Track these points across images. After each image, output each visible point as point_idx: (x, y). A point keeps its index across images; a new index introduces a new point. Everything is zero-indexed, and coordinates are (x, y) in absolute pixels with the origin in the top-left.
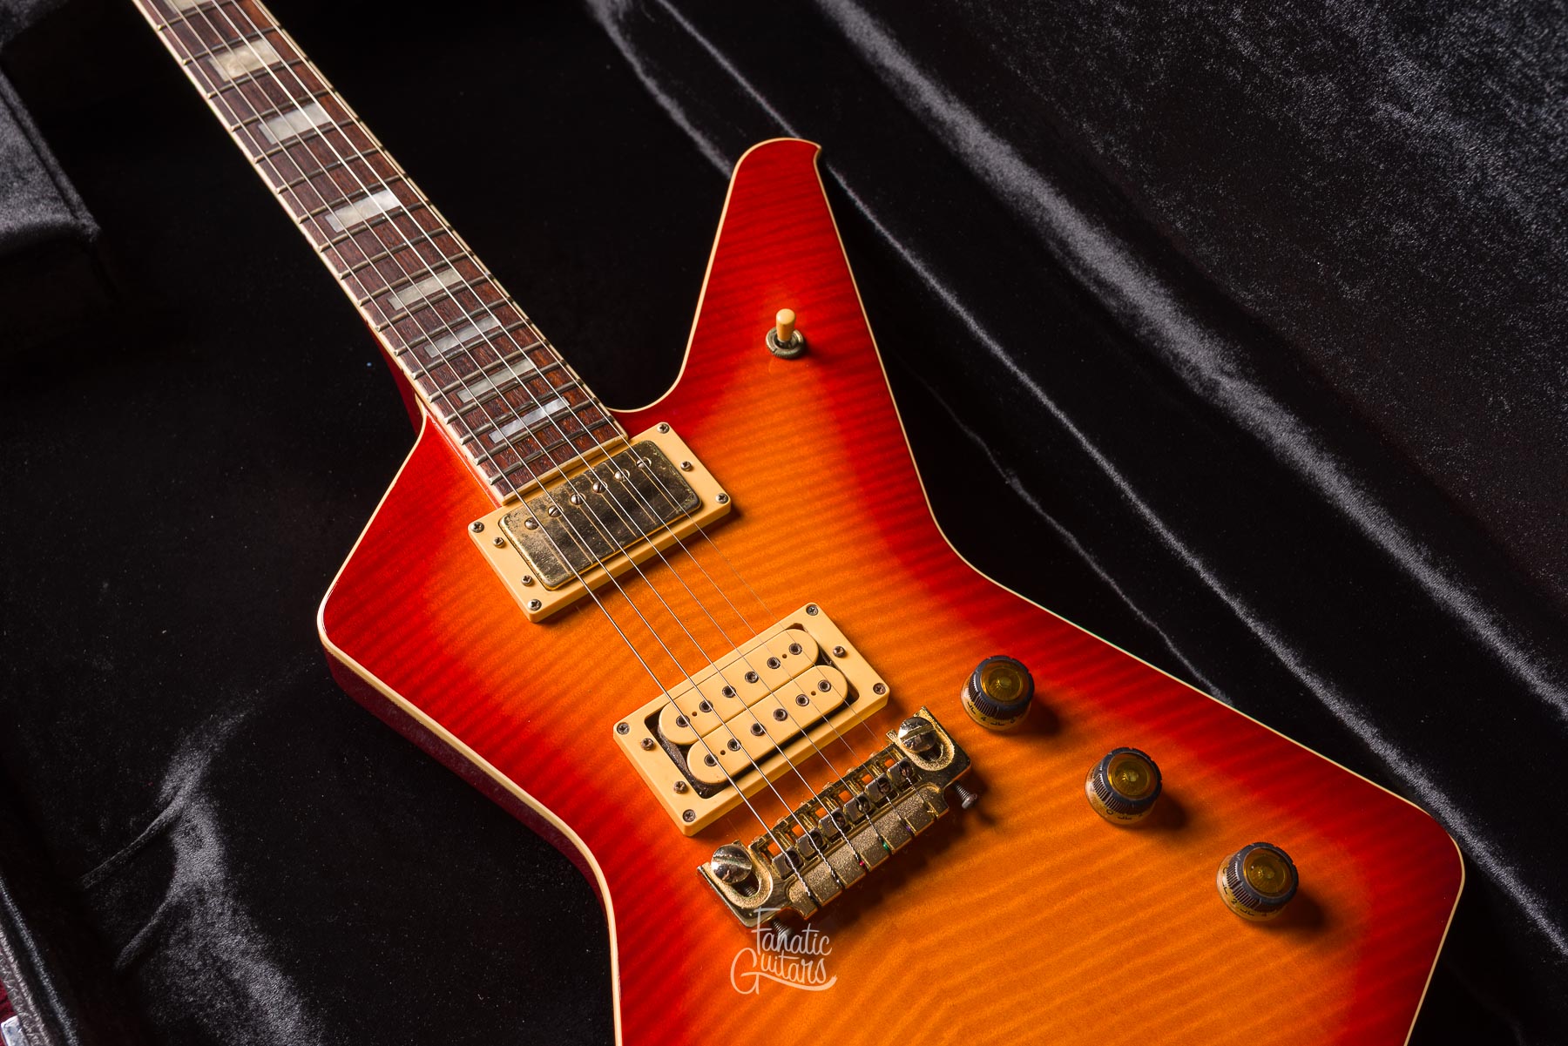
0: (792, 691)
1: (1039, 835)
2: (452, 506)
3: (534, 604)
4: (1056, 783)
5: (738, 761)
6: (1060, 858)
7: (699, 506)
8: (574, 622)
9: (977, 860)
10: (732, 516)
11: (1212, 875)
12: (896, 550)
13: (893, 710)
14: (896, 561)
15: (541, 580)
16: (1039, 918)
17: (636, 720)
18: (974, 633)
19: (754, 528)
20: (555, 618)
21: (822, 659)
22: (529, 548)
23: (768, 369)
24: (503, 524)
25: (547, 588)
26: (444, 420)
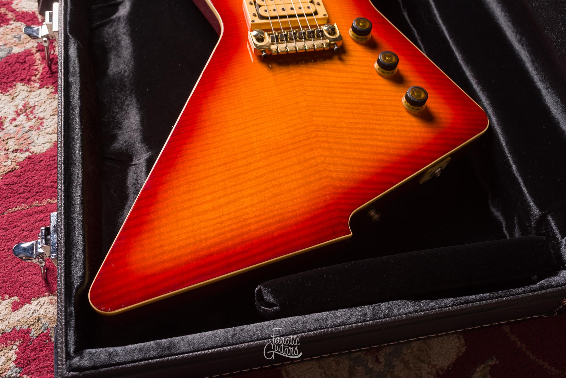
5: (273, 14)
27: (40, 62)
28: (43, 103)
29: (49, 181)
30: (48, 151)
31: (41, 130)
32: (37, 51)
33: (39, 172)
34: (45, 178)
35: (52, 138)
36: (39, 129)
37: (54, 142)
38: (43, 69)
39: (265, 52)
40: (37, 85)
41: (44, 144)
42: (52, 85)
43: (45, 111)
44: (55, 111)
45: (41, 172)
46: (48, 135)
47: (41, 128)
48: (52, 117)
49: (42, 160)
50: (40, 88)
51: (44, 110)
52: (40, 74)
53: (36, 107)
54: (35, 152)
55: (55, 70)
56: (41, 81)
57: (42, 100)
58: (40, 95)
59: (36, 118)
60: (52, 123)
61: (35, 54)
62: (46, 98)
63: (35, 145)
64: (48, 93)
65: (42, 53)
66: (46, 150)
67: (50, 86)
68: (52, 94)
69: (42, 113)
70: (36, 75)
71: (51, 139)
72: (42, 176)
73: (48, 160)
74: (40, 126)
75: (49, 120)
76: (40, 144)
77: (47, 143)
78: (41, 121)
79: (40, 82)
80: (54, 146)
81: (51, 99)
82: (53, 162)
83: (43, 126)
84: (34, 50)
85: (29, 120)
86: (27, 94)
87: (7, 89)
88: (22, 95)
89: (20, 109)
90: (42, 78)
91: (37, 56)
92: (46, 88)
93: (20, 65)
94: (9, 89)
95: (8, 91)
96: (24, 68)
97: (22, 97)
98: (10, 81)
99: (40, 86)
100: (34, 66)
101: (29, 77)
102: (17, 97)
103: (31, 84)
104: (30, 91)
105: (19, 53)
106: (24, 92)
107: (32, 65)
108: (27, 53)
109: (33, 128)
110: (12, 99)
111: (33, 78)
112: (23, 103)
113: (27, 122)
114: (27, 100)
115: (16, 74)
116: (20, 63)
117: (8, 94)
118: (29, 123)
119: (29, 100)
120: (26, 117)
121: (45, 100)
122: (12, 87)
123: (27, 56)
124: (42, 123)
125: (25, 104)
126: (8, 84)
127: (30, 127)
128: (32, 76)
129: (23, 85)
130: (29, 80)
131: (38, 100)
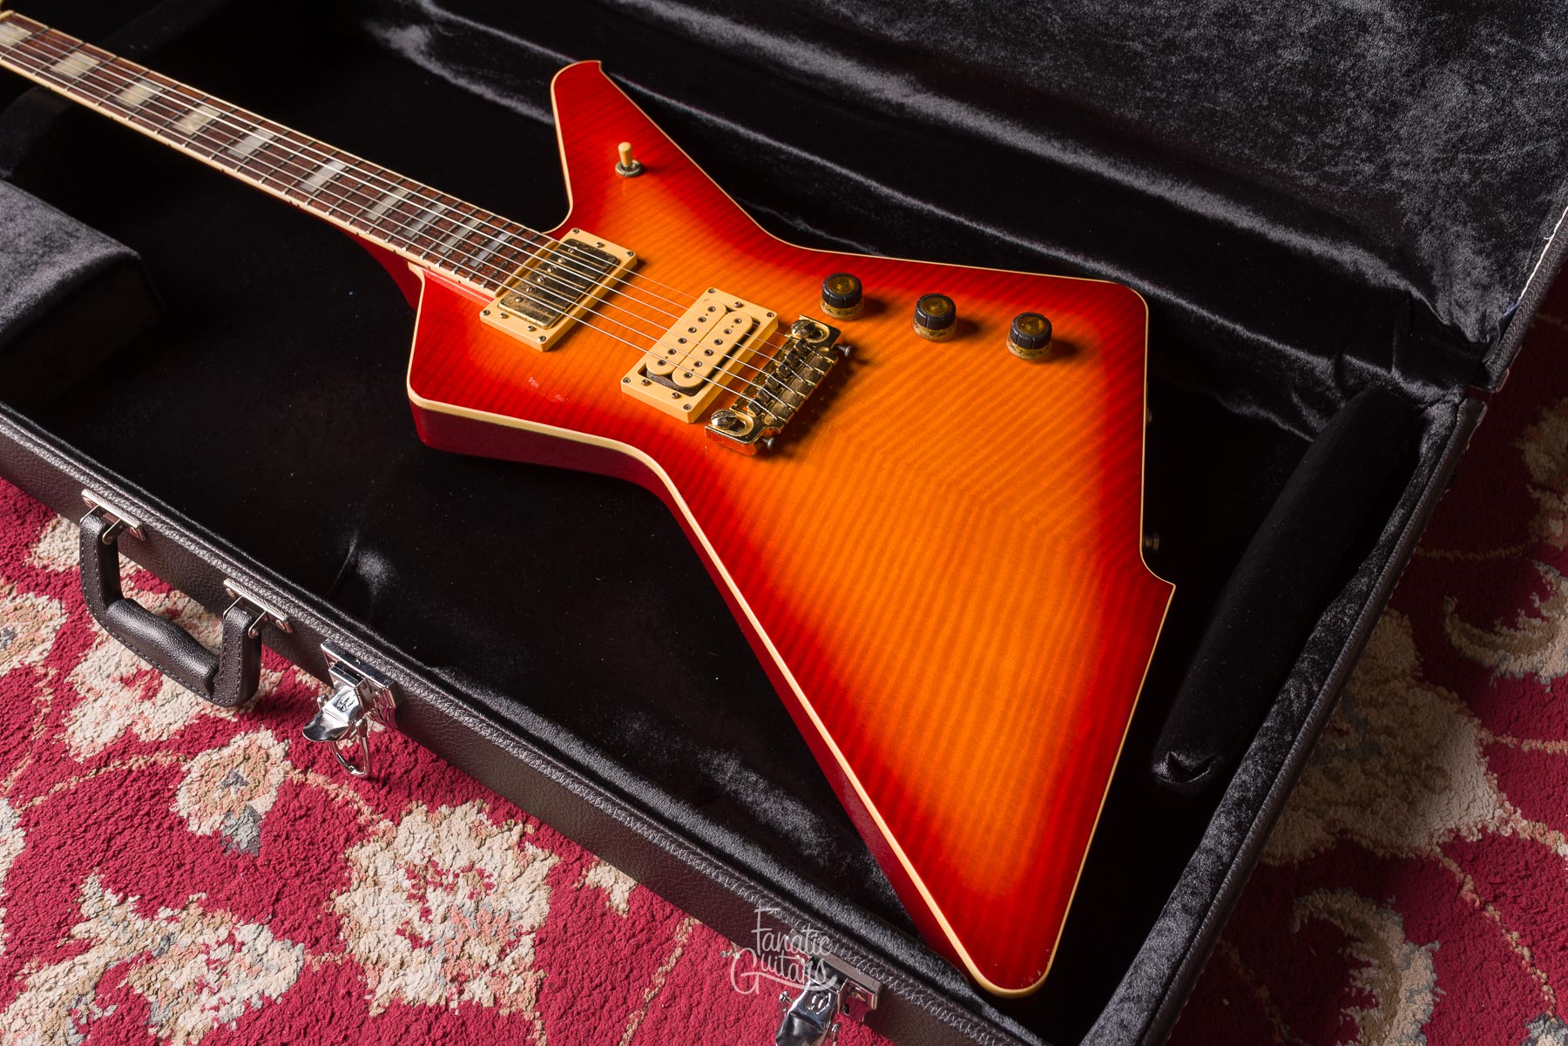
0: (719, 330)
1: (896, 360)
2: (463, 310)
3: (541, 338)
4: (894, 334)
5: (704, 371)
6: (914, 367)
7: (618, 262)
8: (569, 345)
9: (866, 382)
10: (639, 264)
11: (1004, 346)
12: (748, 251)
13: (783, 327)
14: (750, 258)
15: (539, 326)
16: (915, 397)
17: (633, 374)
18: (813, 279)
19: (654, 268)
20: (556, 345)
21: (729, 310)
22: (523, 312)
23: (625, 186)
24: (501, 305)
25: (546, 328)
26: (436, 267)
27: (335, 786)
28: (437, 841)
29: (623, 943)
30: (553, 902)
31: (495, 883)
32: (304, 772)
33: (587, 946)
34: (609, 944)
35: (533, 879)
36: (489, 886)
37: (542, 880)
38: (357, 791)
39: (768, 439)
40: (385, 824)
41: (531, 899)
42: (411, 801)
43: (458, 851)
44: (473, 835)
45: (590, 942)
46: (518, 880)
47: (492, 879)
48: (484, 849)
49: (565, 925)
50: (399, 825)
51: (455, 849)
52: (361, 803)
53: (434, 858)
54: (536, 925)
55: (383, 774)
56: (383, 812)
57: (427, 839)
58: (413, 833)
59: (461, 875)
60: (497, 856)
61: (306, 780)
62: (431, 829)
63: (517, 915)
64: (425, 819)
65: (317, 767)
66: (548, 906)
67: (409, 806)
68: (431, 815)
69: (458, 858)
70: (359, 811)
71: (533, 882)
72: (599, 947)
73: (574, 916)
74: (487, 880)
75: (487, 858)
76: (526, 906)
77: (536, 893)
78: (474, 872)
79: (381, 815)
80: (552, 886)
81: (441, 823)
82: (587, 910)
83: (491, 875)
84: (296, 776)
85: (451, 888)
86: (389, 854)
87: (340, 878)
88: (383, 862)
89: (410, 887)
90: (378, 805)
91: (315, 779)
92: (406, 815)
93: (306, 821)
94: (346, 874)
95: (350, 879)
96: (320, 819)
97: (388, 866)
98: (329, 861)
99: (391, 820)
100: (333, 799)
101: (353, 823)
102: (379, 873)
103: (374, 833)
104: (388, 845)
105: (275, 803)
106: (380, 856)
107: (328, 802)
108: (290, 791)
109: (479, 894)
110: (376, 884)
111: (361, 820)
112: (402, 871)
113: (455, 895)
114: (403, 863)
115: (323, 840)
116: (301, 818)
117: (356, 883)
118: (460, 891)
119: (406, 858)
120: (440, 889)
121: (435, 834)
122: (347, 867)
123: (297, 795)
124: (481, 873)
125: (407, 871)
126: (334, 869)
127: (471, 897)
128: (354, 818)
129: (362, 846)
130: (361, 829)
131: (421, 845)
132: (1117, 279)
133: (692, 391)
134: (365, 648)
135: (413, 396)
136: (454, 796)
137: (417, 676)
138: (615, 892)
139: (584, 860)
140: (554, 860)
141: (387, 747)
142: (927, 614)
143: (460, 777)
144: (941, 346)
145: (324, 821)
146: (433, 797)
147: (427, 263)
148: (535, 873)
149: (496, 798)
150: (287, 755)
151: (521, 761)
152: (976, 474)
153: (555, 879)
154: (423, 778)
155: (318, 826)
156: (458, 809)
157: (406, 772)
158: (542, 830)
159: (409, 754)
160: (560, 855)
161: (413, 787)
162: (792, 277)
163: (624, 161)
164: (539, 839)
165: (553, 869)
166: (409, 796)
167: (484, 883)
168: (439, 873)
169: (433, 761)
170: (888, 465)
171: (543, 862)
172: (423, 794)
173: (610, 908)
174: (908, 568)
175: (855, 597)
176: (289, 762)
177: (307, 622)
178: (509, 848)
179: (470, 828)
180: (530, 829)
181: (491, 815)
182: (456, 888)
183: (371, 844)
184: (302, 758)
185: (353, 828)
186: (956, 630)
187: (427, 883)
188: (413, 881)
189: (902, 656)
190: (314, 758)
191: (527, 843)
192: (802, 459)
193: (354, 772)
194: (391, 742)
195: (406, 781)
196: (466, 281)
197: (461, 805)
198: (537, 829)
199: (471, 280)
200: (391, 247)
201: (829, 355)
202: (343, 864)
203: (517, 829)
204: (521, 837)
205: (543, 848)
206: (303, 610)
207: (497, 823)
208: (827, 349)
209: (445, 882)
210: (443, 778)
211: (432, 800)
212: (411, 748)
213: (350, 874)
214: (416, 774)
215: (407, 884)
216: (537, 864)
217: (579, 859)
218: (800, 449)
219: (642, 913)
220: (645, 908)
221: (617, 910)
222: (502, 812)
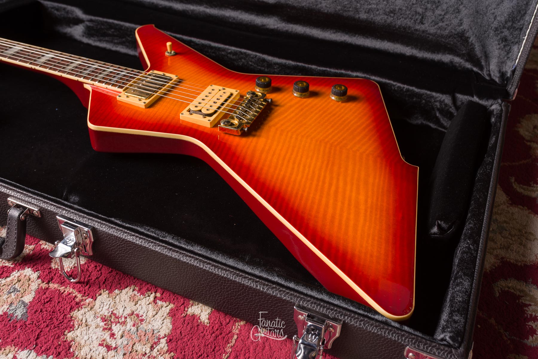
0: (218, 95)
1: (289, 104)
3: (144, 103)
4: (287, 96)
5: (214, 108)
6: (296, 106)
7: (172, 79)
8: (156, 106)
9: (279, 111)
10: (180, 81)
11: (330, 97)
12: (223, 75)
14: (224, 77)
15: (143, 99)
16: (299, 115)
17: (185, 112)
19: (187, 81)
20: (151, 106)
21: (220, 90)
22: (135, 95)
23: (169, 59)
24: (126, 94)
25: (146, 99)
26: (96, 83)
27: (63, 287)
28: (115, 304)
29: (209, 336)
30: (173, 324)
31: (145, 319)
33: (192, 340)
34: (203, 337)
35: (163, 315)
36: (142, 320)
37: (167, 315)
38: (74, 288)
39: (245, 128)
40: (89, 300)
41: (163, 323)
42: (101, 289)
43: (125, 307)
44: (132, 300)
45: (194, 338)
46: (156, 316)
47: (143, 317)
48: (137, 305)
49: (181, 332)
50: (95, 300)
51: (124, 307)
52: (77, 293)
53: (114, 312)
54: (167, 334)
55: (86, 280)
56: (87, 296)
57: (110, 304)
58: (103, 303)
59: (128, 317)
60: (144, 307)
61: (49, 286)
62: (111, 300)
63: (157, 331)
64: (108, 296)
65: (54, 281)
66: (171, 325)
67: (100, 292)
68: (111, 294)
69: (126, 310)
70: (76, 297)
71: (163, 316)
72: (198, 339)
73: (185, 328)
74: (141, 318)
75: (139, 309)
76: (161, 326)
77: (165, 321)
78: (134, 315)
79: (87, 297)
80: (172, 317)
81: (116, 297)
82: (190, 325)
83: (142, 316)
84: (44, 285)
85: (124, 323)
86: (92, 312)
87: (69, 326)
88: (90, 316)
89: (104, 325)
90: (85, 293)
91: (53, 286)
92: (99, 296)
93: (50, 303)
94: (72, 323)
95: (73, 325)
96: (57, 302)
97: (92, 317)
98: (63, 319)
99: (92, 298)
100: (63, 293)
101: (73, 301)
102: (88, 321)
103: (84, 304)
104: (91, 308)
105: (34, 298)
106: (88, 314)
107: (60, 294)
108: (40, 292)
109: (138, 324)
110: (87, 326)
111: (77, 300)
112: (99, 319)
113: (126, 326)
114: (99, 315)
115: (59, 310)
116: (47, 302)
117: (77, 326)
118: (128, 324)
119: (100, 313)
120: (118, 324)
121: (114, 302)
122: (72, 320)
123: (45, 293)
124: (137, 315)
125: (102, 318)
126: (65, 321)
127: (134, 325)
128: (74, 299)
129: (79, 310)
130: (77, 303)
131: (108, 307)
132: (365, 77)
133: (210, 115)
134: (78, 214)
135: (91, 126)
136: (121, 286)
137: (104, 222)
138: (202, 316)
139: (185, 304)
140: (172, 306)
141: (87, 269)
142: (324, 182)
143: (123, 277)
144: (305, 100)
145: (59, 302)
146: (111, 287)
147: (92, 82)
148: (163, 312)
149: (141, 284)
150: (39, 277)
151: (157, 251)
152: (330, 137)
153: (172, 314)
154: (105, 280)
155: (56, 305)
156: (123, 291)
157: (97, 278)
158: (164, 294)
159: (98, 271)
160: (174, 304)
161: (101, 284)
162: (242, 82)
163: (169, 50)
164: (163, 298)
165: (171, 310)
166: (99, 288)
167: (139, 319)
168: (118, 318)
169: (109, 273)
170: (294, 136)
171: (166, 308)
172: (106, 286)
173: (201, 322)
174: (312, 169)
175: (293, 179)
176: (40, 280)
177: (49, 208)
178: (150, 303)
179: (130, 298)
180: (158, 295)
181: (139, 291)
182: (126, 323)
183: (83, 309)
184: (46, 278)
185: (73, 303)
186: (337, 188)
187: (112, 322)
188: (105, 323)
189: (318, 197)
190: (52, 277)
191: (158, 301)
192: (259, 136)
193: (72, 280)
194: (89, 267)
195: (97, 282)
196: (110, 87)
197: (124, 289)
198: (162, 294)
199: (112, 86)
200: (76, 78)
201: (263, 101)
202: (70, 319)
203: (153, 296)
204: (155, 298)
205: (165, 301)
206: (47, 203)
207: (143, 294)
208: (262, 100)
209: (120, 321)
210: (115, 279)
211: (110, 288)
212: (98, 269)
213: (73, 323)
214: (102, 278)
215: (102, 324)
216: (164, 309)
217: (183, 304)
218: (258, 133)
219: (216, 323)
220: (217, 320)
221: (204, 323)
222: (144, 289)
